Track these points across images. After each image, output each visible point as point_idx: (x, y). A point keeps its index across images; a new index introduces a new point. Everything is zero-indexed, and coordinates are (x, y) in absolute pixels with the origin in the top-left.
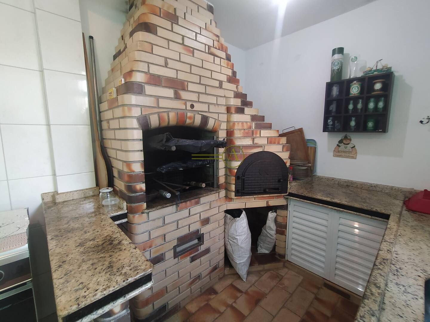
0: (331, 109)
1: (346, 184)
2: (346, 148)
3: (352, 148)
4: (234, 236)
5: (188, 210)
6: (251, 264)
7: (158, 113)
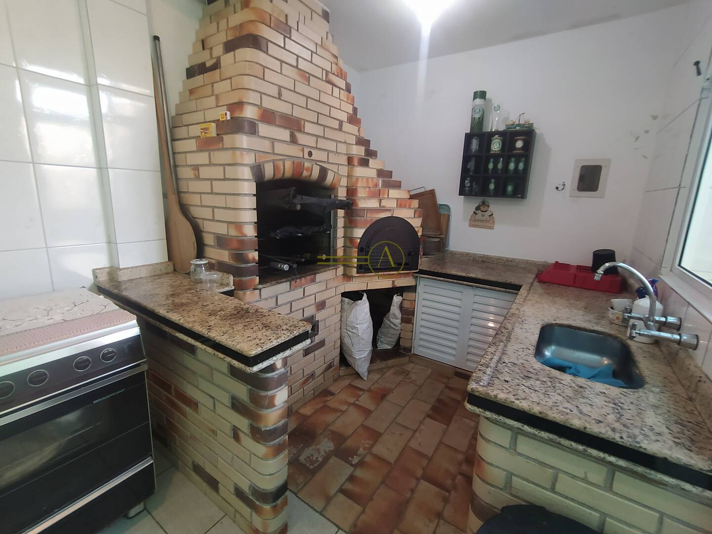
0: (469, 167)
1: (481, 260)
2: (483, 216)
3: (489, 216)
4: (354, 324)
5: (303, 289)
6: (372, 361)
7: (274, 161)
